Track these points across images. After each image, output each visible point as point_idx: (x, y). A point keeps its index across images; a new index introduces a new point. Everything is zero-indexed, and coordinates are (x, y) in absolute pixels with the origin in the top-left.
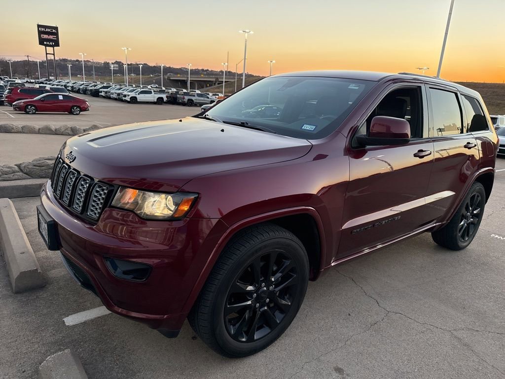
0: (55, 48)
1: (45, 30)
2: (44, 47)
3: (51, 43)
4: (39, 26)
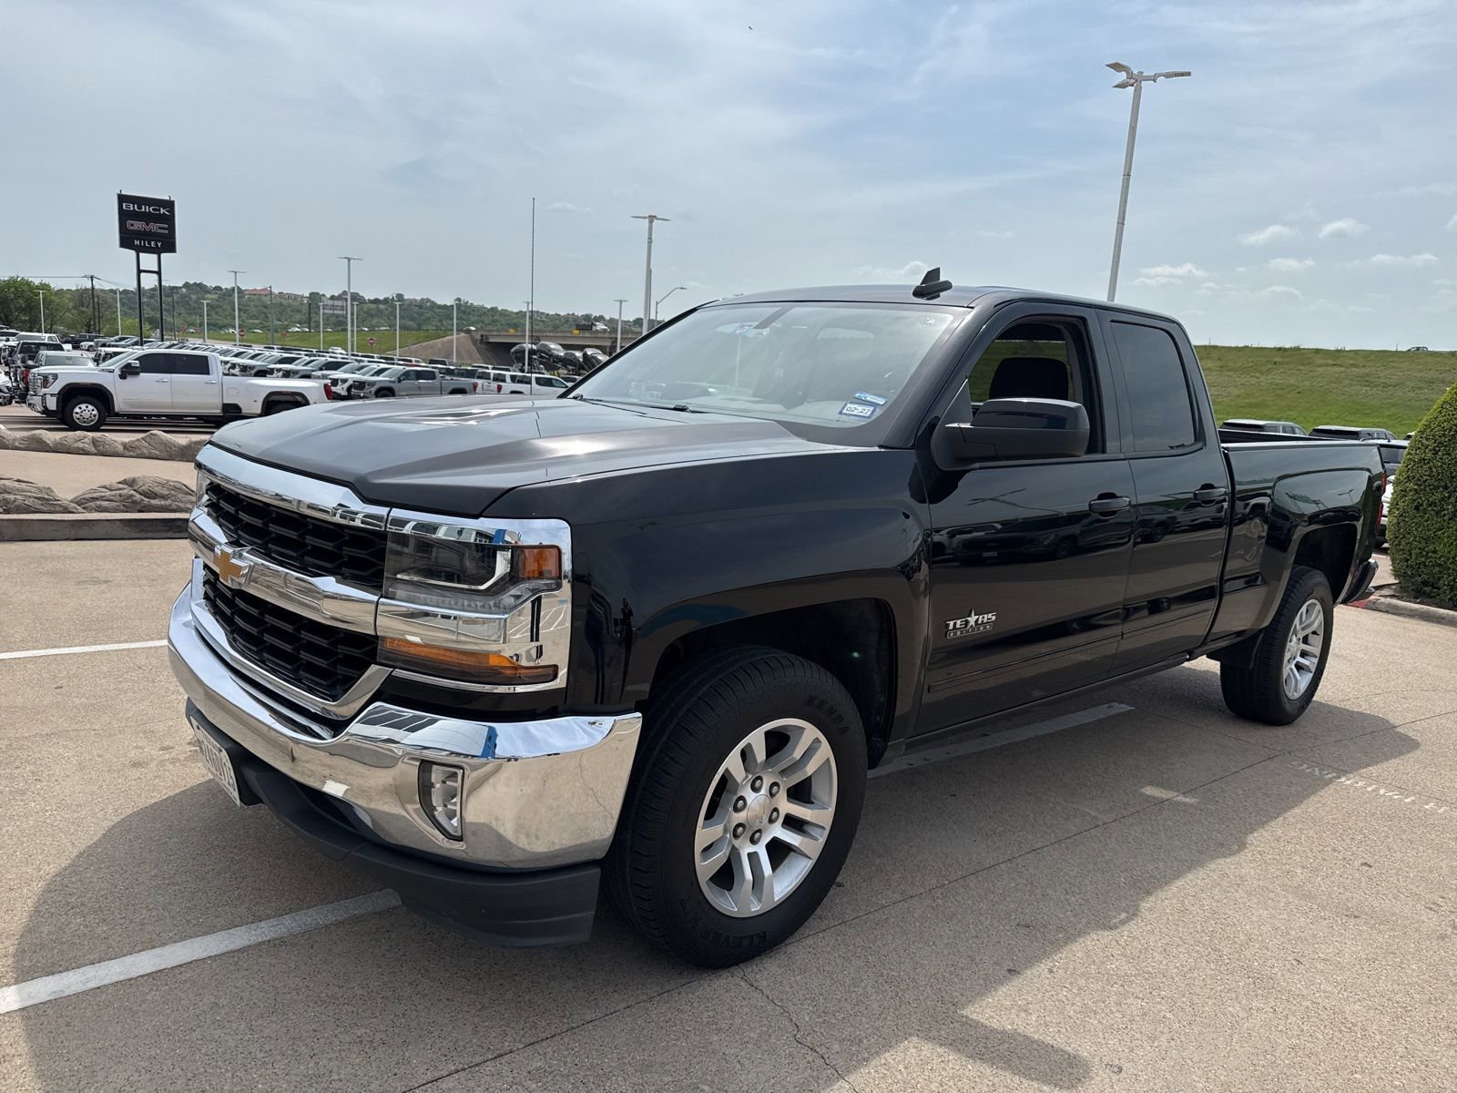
0: (163, 255)
1: (140, 208)
2: (133, 253)
3: (153, 243)
4: (122, 199)
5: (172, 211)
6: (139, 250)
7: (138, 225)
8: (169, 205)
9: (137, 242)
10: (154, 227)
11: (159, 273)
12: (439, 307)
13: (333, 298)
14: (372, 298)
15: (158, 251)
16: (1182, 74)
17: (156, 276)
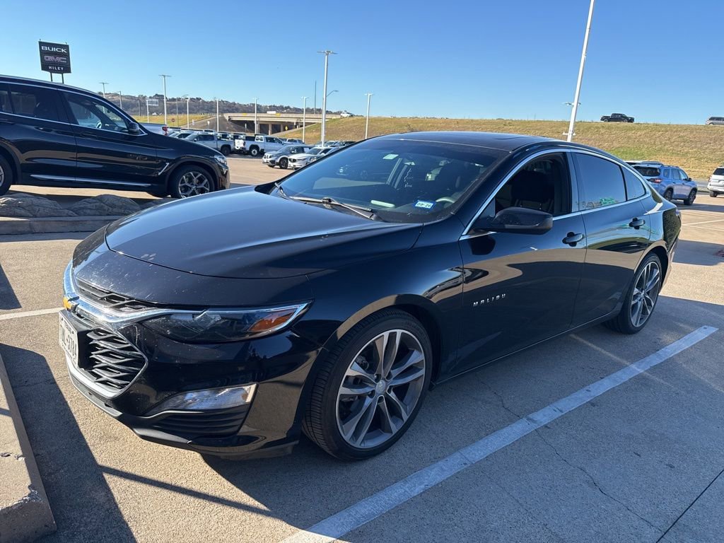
0: (64, 74)
1: (51, 49)
2: (49, 73)
3: (59, 68)
4: (41, 44)
5: (68, 51)
6: (52, 71)
7: (50, 58)
8: (66, 47)
9: (50, 68)
10: (59, 59)
12: (207, 103)
13: (150, 97)
14: (171, 98)
15: (61, 72)
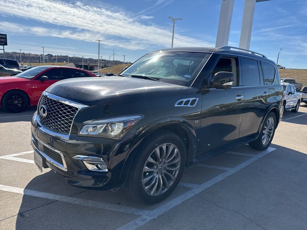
3: (2, 43)
5: (6, 37)
8: (6, 35)
10: (2, 40)
11: (4, 50)
13: (45, 55)
14: (55, 55)
15: (3, 45)
16: (181, 19)
17: (3, 50)
